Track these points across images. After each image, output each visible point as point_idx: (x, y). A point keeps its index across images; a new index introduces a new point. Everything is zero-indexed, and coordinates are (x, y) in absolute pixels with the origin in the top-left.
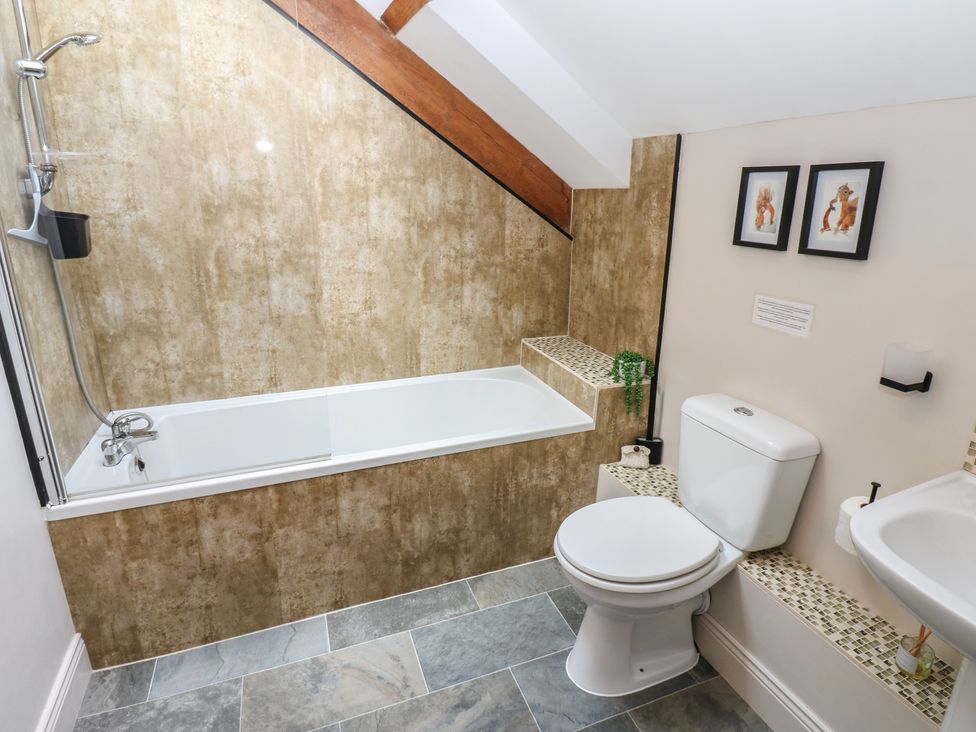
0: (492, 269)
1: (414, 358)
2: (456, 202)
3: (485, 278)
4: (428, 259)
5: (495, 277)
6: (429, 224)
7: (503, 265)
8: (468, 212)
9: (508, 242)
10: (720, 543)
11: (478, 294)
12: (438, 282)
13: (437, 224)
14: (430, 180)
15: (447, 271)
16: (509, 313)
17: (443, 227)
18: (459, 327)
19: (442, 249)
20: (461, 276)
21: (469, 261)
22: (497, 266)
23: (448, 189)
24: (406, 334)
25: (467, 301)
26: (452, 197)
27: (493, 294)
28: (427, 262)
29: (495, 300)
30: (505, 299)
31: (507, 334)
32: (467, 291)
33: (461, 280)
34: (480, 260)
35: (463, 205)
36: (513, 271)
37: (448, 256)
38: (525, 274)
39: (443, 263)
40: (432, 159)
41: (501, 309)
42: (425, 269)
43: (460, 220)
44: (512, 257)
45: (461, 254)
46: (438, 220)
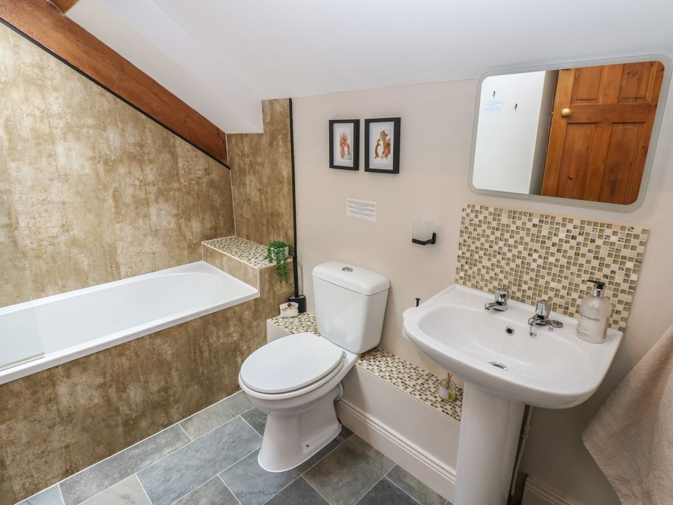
0: (172, 193)
1: (113, 266)
2: (135, 145)
3: (167, 200)
4: (116, 188)
5: (175, 199)
6: (114, 161)
7: (179, 189)
8: (146, 151)
9: (181, 172)
10: (344, 353)
11: (163, 212)
12: (127, 206)
13: (121, 161)
14: (109, 127)
15: (134, 196)
16: (189, 224)
17: (126, 163)
18: (149, 238)
19: (127, 180)
20: (147, 200)
21: (151, 188)
22: (175, 190)
23: (127, 134)
24: (103, 247)
25: (154, 219)
26: (131, 140)
27: (175, 211)
28: (115, 190)
29: (176, 215)
30: (185, 214)
31: (190, 239)
32: (153, 210)
33: (147, 203)
34: (161, 186)
35: (141, 146)
36: (188, 193)
37: (135, 186)
38: (198, 195)
39: (130, 191)
40: (109, 111)
41: (182, 221)
42: (114, 196)
43: (140, 158)
44: (186, 183)
45: (144, 183)
46: (121, 158)
